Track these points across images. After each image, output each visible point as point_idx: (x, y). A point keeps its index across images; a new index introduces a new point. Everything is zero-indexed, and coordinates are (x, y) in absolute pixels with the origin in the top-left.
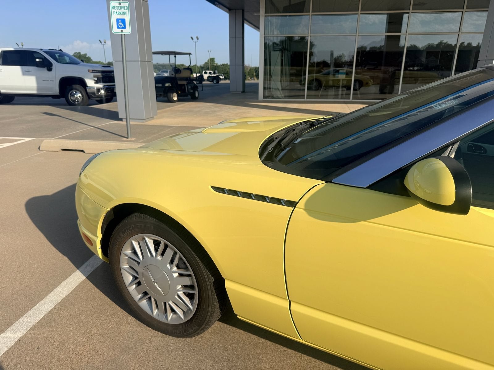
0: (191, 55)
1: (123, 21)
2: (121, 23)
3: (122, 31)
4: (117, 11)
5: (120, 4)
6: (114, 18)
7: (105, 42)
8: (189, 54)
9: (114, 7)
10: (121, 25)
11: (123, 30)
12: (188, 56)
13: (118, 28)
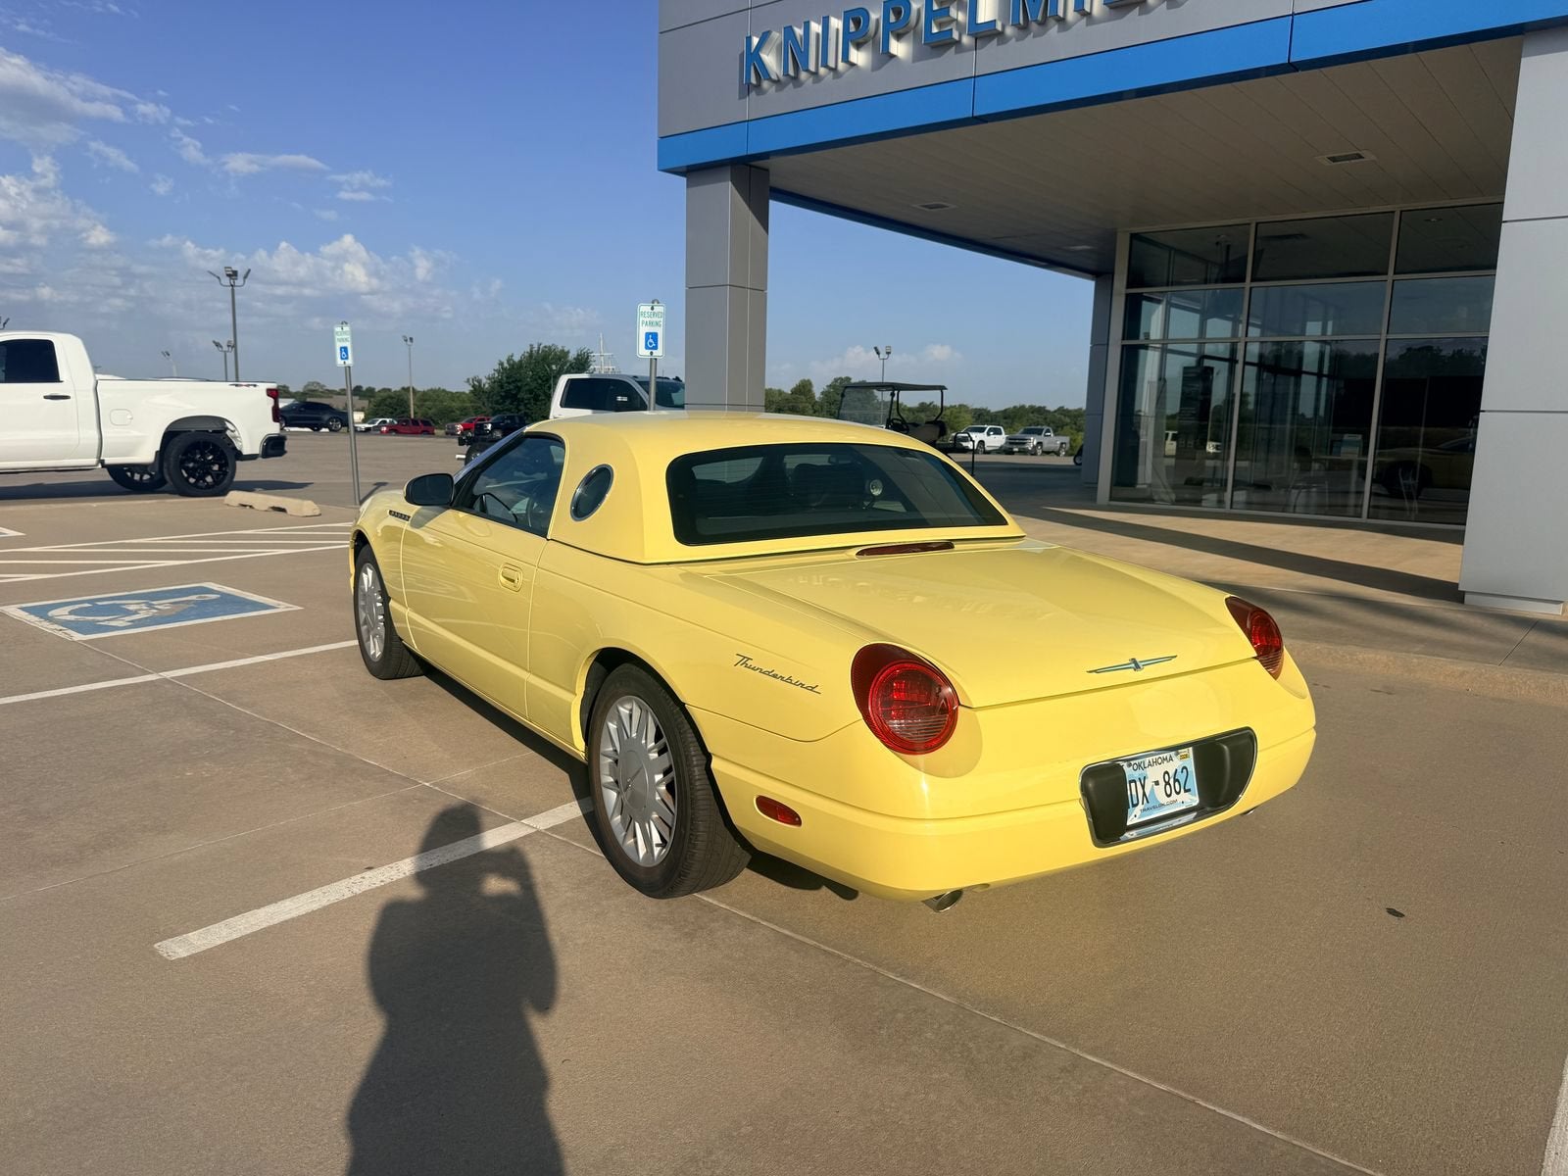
0: (944, 391)
1: (655, 336)
2: (651, 340)
3: (651, 353)
4: (648, 320)
5: (652, 308)
6: (643, 330)
7: (888, 353)
8: (942, 388)
9: (643, 314)
10: (651, 344)
11: (654, 351)
12: (939, 392)
13: (647, 347)
